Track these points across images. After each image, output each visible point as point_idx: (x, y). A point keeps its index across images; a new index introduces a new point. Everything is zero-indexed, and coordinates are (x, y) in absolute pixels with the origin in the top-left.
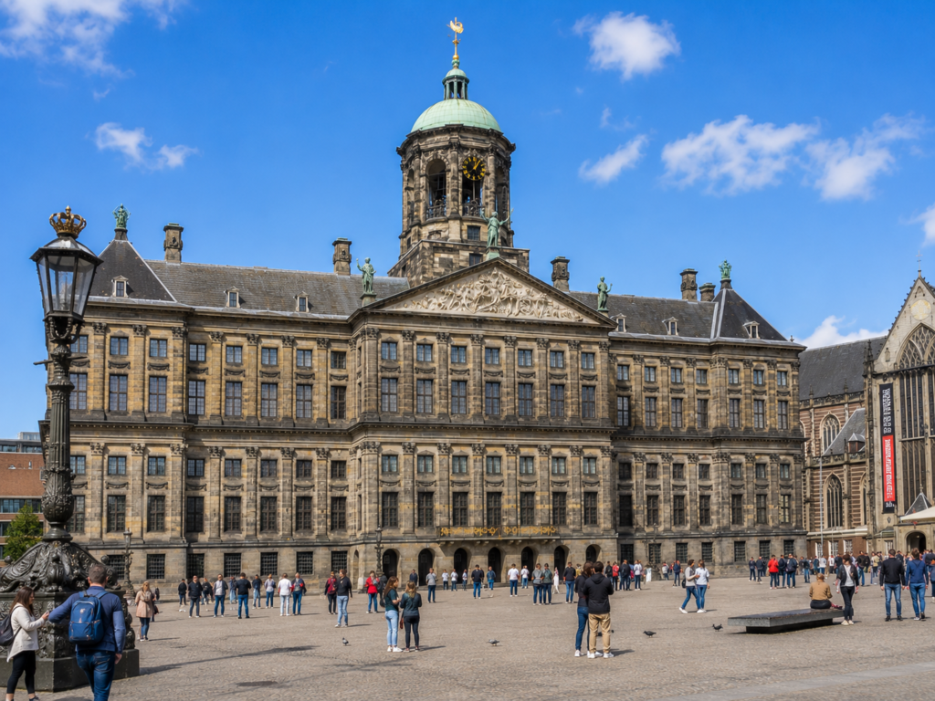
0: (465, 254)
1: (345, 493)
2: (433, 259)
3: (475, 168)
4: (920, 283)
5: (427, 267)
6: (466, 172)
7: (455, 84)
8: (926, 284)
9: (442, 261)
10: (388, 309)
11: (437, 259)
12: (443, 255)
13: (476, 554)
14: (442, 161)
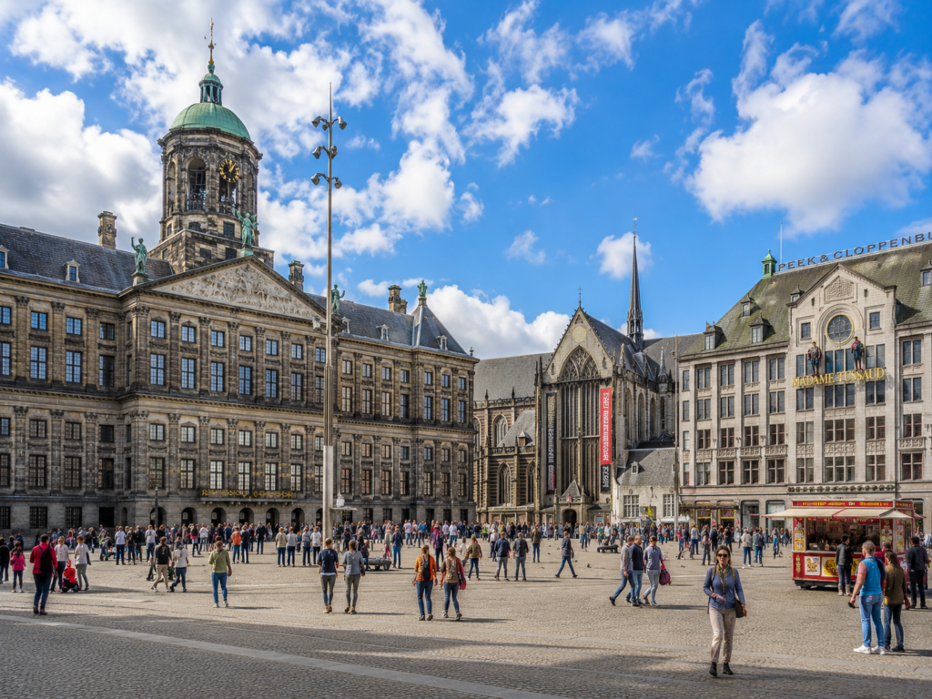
0: (222, 247)
1: (113, 455)
2: (194, 249)
3: (230, 171)
4: (580, 313)
5: (189, 254)
6: (222, 173)
7: (211, 88)
8: (585, 314)
9: (203, 252)
10: (158, 289)
11: (197, 249)
12: (203, 246)
13: (229, 513)
14: (202, 160)
